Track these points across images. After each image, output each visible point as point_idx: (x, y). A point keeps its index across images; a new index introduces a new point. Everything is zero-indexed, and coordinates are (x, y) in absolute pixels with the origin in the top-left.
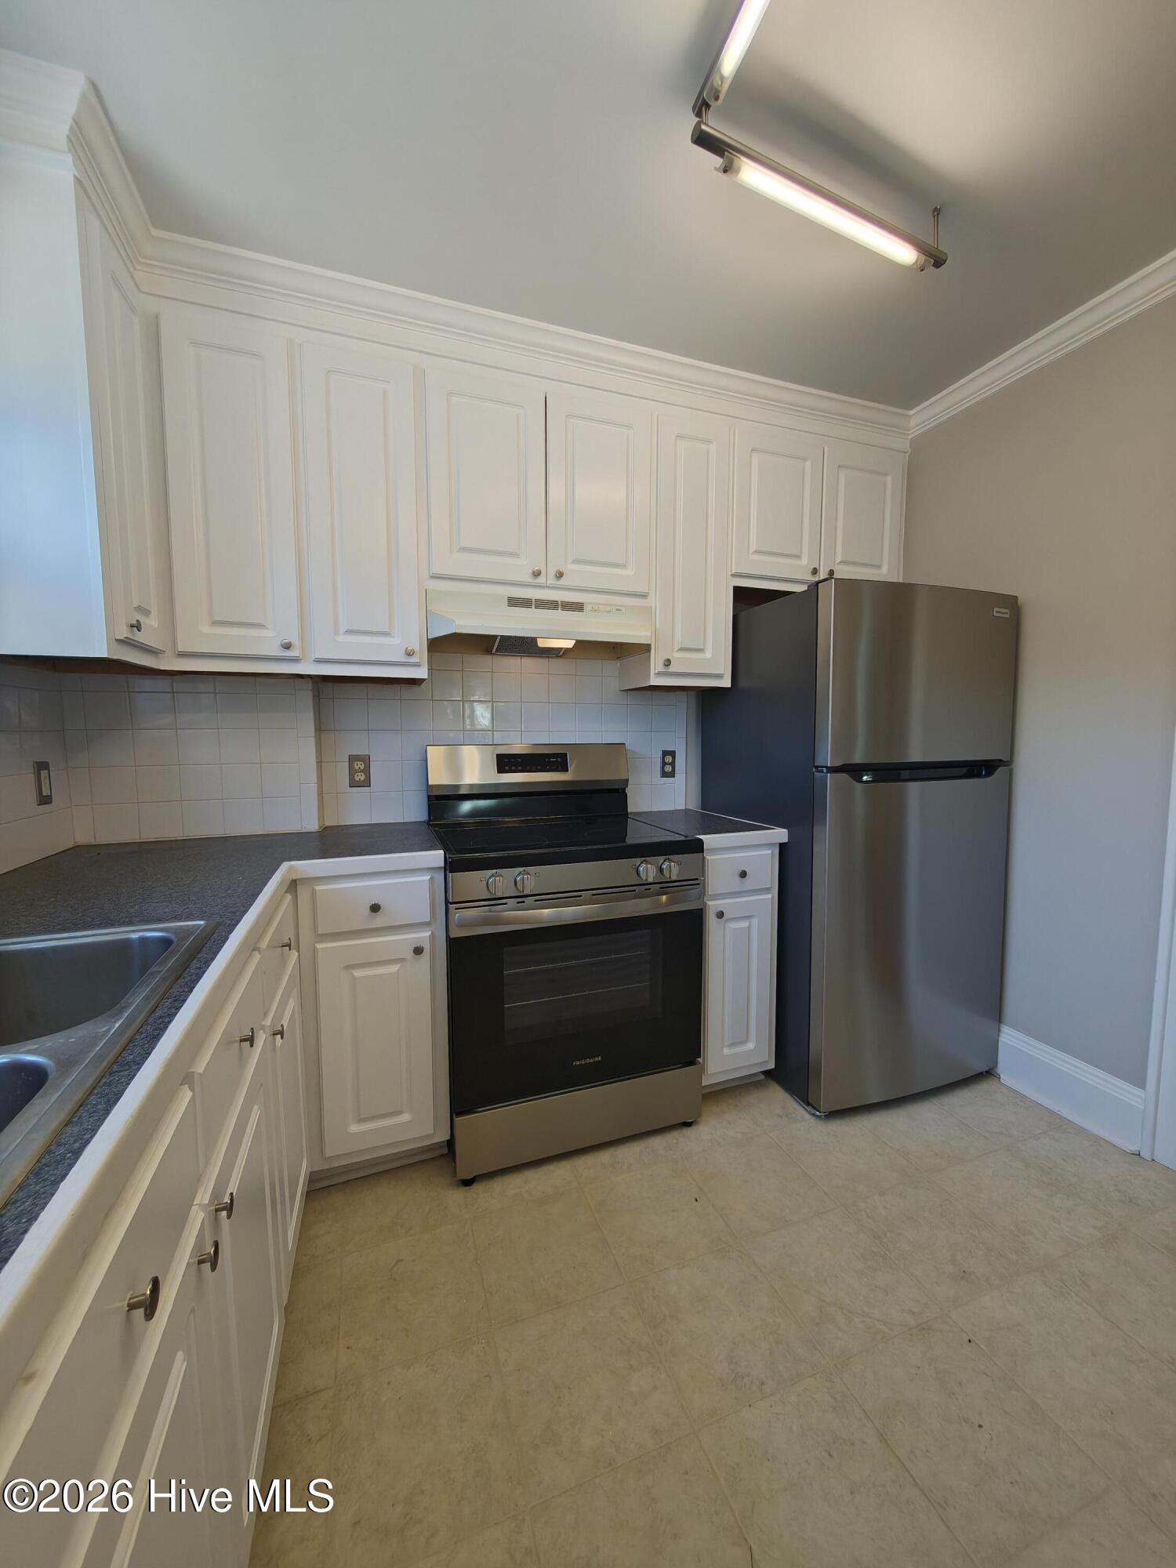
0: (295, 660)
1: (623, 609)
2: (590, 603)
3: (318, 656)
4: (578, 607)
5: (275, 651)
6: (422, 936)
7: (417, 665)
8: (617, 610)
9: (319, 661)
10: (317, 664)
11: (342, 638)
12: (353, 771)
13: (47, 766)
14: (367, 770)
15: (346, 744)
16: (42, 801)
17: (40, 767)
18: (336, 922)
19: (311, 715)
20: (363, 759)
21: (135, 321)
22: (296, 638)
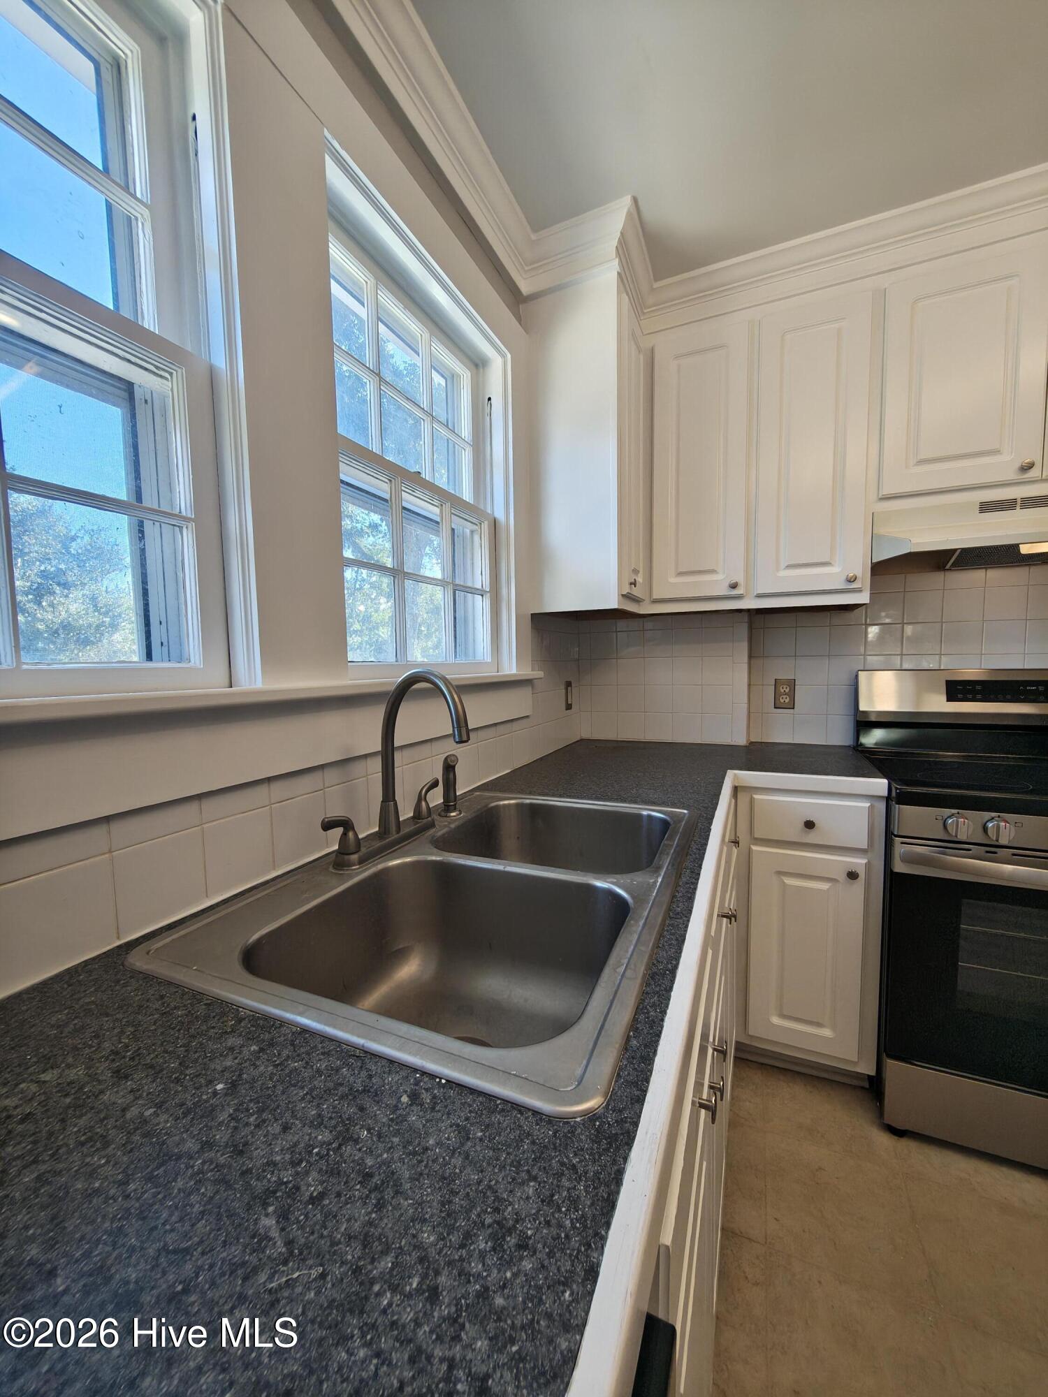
0: (739, 597)
3: (760, 591)
5: (724, 591)
6: (859, 862)
7: (859, 590)
9: (759, 596)
10: (757, 598)
11: (783, 573)
12: (778, 694)
13: (571, 684)
15: (773, 669)
16: (568, 707)
17: (568, 684)
18: (771, 830)
19: (744, 644)
20: (788, 683)
21: (641, 358)
22: (741, 580)
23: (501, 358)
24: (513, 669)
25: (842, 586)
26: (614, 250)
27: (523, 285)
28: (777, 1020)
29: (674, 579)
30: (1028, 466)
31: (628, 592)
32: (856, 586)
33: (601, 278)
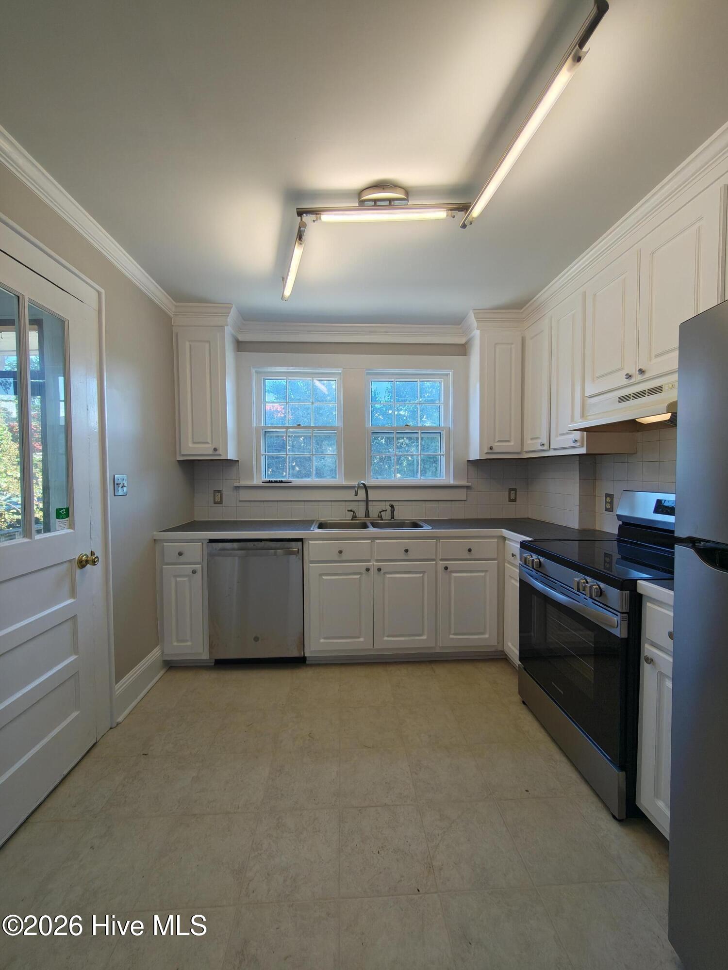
2: (666, 384)
4: (657, 390)
7: (579, 447)
11: (558, 438)
12: (606, 502)
13: (515, 490)
14: (612, 503)
15: (605, 487)
16: (510, 500)
17: (511, 490)
18: (508, 556)
19: (578, 472)
20: (610, 496)
21: (513, 346)
22: (545, 441)
23: (451, 373)
24: (452, 482)
25: (573, 445)
26: (476, 324)
27: (462, 341)
28: (510, 644)
29: (530, 442)
30: (629, 376)
31: (490, 451)
32: (578, 444)
33: (477, 333)
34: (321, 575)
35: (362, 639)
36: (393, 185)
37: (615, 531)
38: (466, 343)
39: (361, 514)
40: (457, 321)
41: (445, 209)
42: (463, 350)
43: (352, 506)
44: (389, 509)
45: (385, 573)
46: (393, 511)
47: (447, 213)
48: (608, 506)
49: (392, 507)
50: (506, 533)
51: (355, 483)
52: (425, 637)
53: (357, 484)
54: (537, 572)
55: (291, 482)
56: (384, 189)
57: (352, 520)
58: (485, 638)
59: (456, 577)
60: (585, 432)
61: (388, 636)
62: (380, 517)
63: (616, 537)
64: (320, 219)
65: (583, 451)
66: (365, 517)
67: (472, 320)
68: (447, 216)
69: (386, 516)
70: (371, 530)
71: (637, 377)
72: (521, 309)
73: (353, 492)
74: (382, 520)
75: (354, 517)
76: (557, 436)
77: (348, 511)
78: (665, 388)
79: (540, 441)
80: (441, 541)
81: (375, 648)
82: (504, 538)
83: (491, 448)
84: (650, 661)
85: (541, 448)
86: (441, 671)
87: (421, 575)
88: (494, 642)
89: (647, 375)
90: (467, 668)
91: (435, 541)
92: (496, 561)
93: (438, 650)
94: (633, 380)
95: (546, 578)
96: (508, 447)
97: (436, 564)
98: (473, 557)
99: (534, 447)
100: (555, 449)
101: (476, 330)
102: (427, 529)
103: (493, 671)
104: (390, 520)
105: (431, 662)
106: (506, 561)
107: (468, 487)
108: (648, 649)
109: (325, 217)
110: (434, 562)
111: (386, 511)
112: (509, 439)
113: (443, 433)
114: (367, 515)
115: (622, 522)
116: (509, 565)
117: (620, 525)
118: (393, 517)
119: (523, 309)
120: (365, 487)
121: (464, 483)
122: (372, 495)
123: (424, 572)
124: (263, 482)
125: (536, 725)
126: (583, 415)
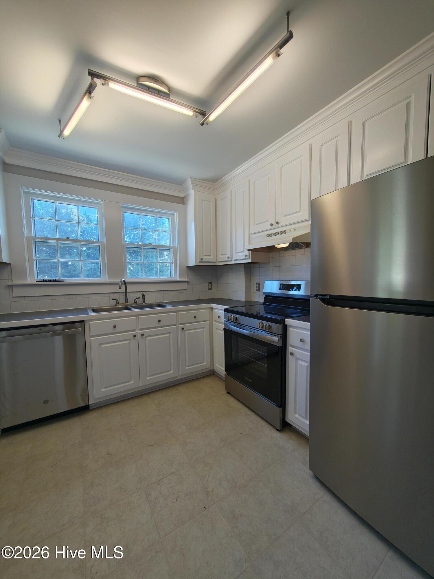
1: (299, 228)
2: (288, 230)
4: (284, 232)
8: (297, 229)
11: (237, 255)
12: (256, 287)
13: (211, 283)
14: (259, 287)
15: (256, 280)
16: (209, 289)
17: (209, 283)
18: (215, 318)
19: (244, 273)
20: (258, 284)
21: (211, 203)
22: (230, 256)
23: (176, 214)
24: (178, 279)
25: (245, 258)
26: (192, 187)
27: (182, 195)
28: (217, 365)
29: (221, 256)
30: (272, 225)
31: (201, 261)
32: (247, 258)
33: (192, 192)
34: (100, 344)
35: (132, 382)
36: (162, 82)
37: (262, 300)
38: (185, 197)
39: (122, 301)
40: (180, 183)
41: (192, 110)
42: (183, 201)
43: (115, 296)
44: (141, 297)
45: (146, 337)
46: (144, 298)
47: (193, 113)
48: (257, 289)
49: (143, 295)
50: (213, 305)
51: (119, 281)
52: (172, 372)
53: (120, 281)
54: (235, 323)
55: (64, 281)
56: (156, 81)
57: (116, 305)
58: (204, 365)
59: (187, 333)
60: (250, 252)
61: (149, 376)
62: (136, 302)
63: (263, 303)
64: (108, 84)
65: (249, 261)
66: (125, 303)
67: (189, 183)
68: (193, 115)
69: (139, 301)
70: (133, 310)
71: (275, 225)
72: (215, 183)
73: (118, 286)
74: (137, 304)
75: (117, 303)
76: (236, 253)
77: (113, 299)
78: (287, 232)
79: (227, 256)
80: (179, 313)
81: (141, 385)
82: (212, 308)
83: (202, 259)
84: (292, 354)
85: (227, 260)
86: (182, 389)
87: (168, 335)
88: (209, 366)
89: (280, 225)
90: (195, 384)
91: (176, 313)
92: (209, 322)
93: (179, 378)
94: (274, 227)
95: (240, 325)
96: (209, 259)
97: (177, 327)
98: (197, 321)
99: (223, 259)
100: (235, 260)
101: (192, 190)
102: (169, 307)
103: (209, 381)
104: (142, 304)
105: (175, 386)
106: (214, 321)
107: (187, 282)
108: (290, 349)
109: (112, 85)
110: (176, 326)
111: (139, 298)
112: (210, 255)
113: (172, 250)
114: (127, 301)
115: (265, 295)
116: (215, 323)
117: (264, 297)
118: (144, 301)
119: (217, 183)
120: (125, 283)
121: (185, 279)
122: (130, 288)
123: (170, 333)
124: (36, 281)
125: (236, 402)
126: (249, 243)
